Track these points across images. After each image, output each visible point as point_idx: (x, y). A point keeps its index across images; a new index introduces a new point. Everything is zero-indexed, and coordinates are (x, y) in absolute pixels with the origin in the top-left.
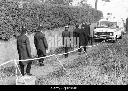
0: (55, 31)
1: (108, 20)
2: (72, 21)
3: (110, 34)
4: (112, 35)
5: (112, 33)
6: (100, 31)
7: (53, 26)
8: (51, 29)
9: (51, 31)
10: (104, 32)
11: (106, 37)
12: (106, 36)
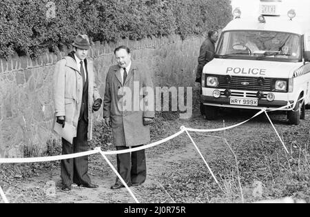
0: (45, 63)
1: (264, 22)
2: (111, 22)
3: (277, 88)
4: (284, 88)
5: (287, 80)
6: (231, 73)
7: (38, 43)
8: (29, 53)
9: (29, 63)
10: (251, 75)
11: (256, 99)
12: (257, 95)
